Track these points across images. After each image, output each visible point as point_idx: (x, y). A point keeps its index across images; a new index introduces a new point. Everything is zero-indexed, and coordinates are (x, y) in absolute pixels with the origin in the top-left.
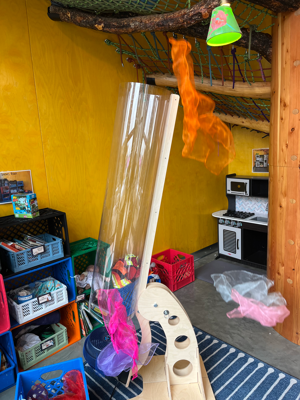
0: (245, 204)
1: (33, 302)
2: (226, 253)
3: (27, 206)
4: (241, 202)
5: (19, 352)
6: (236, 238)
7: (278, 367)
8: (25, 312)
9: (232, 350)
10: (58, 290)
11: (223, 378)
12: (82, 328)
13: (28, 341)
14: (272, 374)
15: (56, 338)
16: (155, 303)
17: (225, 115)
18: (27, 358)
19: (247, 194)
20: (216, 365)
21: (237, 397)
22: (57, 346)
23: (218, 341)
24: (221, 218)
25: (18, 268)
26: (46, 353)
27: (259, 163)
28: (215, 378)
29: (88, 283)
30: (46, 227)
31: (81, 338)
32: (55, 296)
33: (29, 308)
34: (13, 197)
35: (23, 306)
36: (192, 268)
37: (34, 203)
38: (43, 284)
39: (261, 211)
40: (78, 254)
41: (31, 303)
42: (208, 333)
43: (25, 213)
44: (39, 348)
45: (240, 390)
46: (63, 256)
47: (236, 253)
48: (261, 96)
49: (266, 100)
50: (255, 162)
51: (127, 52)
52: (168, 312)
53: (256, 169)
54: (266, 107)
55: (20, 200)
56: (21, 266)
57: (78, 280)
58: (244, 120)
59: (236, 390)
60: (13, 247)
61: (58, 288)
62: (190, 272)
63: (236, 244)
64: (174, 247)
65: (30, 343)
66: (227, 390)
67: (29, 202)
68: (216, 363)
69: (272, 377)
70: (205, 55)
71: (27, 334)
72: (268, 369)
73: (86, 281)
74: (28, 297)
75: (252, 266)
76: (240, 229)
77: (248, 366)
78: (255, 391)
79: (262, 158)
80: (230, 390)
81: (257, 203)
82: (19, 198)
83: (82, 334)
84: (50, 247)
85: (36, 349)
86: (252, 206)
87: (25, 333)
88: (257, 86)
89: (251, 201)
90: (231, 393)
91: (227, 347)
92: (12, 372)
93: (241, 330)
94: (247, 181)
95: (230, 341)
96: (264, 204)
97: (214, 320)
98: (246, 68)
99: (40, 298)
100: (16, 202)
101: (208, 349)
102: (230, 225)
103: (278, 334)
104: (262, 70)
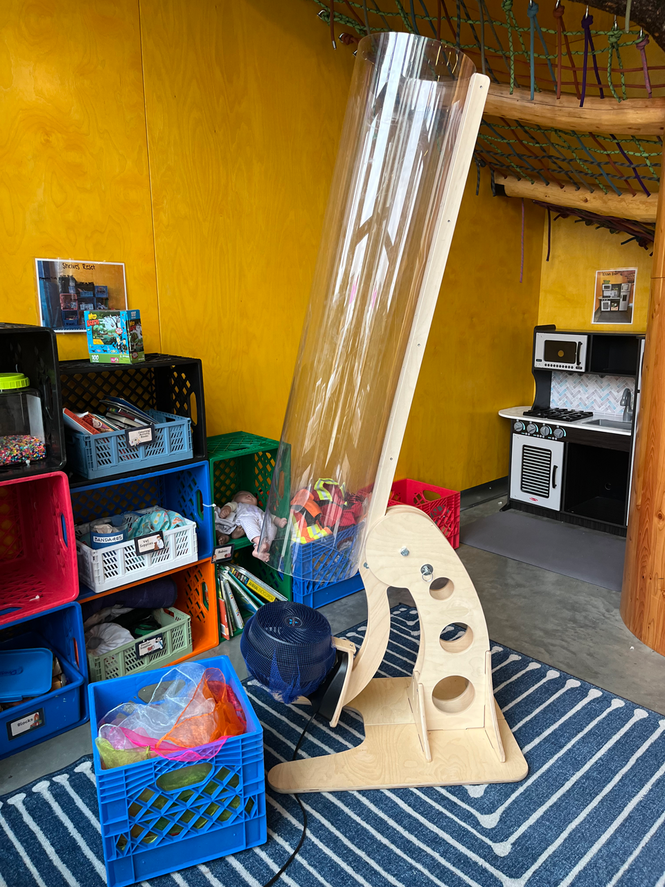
0: (572, 394)
1: (125, 548)
2: (526, 498)
3: (119, 335)
4: (564, 387)
5: (90, 656)
6: (550, 464)
7: (656, 709)
8: (107, 568)
9: (552, 674)
10: (178, 529)
11: (538, 723)
12: (223, 621)
13: (107, 638)
14: (643, 720)
15: (168, 636)
16: (404, 547)
17: (545, 185)
18: (107, 670)
19: (581, 368)
20: (519, 699)
21: (571, 759)
22: (169, 654)
23: (520, 658)
24: (520, 421)
25: (99, 471)
26: (145, 665)
27: (609, 302)
28: (519, 722)
29: (239, 524)
30: (152, 397)
31: (220, 643)
32: (171, 540)
33: (116, 560)
34: (89, 316)
35: (104, 554)
36: (455, 518)
37: (135, 331)
38: (142, 519)
39: (607, 409)
40: (221, 456)
41: (121, 549)
42: (497, 643)
43: (114, 351)
44: (132, 652)
45: (578, 747)
46: (191, 456)
47: (548, 497)
48: (639, 129)
49: (648, 141)
50: (601, 300)
51: (344, 17)
52: (430, 568)
53: (601, 315)
54: (647, 158)
55: (105, 323)
56: (103, 466)
57: (217, 517)
58: (588, 195)
59: (569, 746)
60: (88, 422)
61: (178, 526)
62: (450, 529)
63: (549, 478)
64: (414, 477)
65: (111, 642)
66: (547, 745)
67: (125, 327)
68: (519, 696)
69: (645, 726)
70: (521, 30)
71: (105, 624)
72: (635, 711)
73: (234, 520)
74: (116, 537)
75: (582, 526)
76: (563, 443)
77: (589, 703)
78: (609, 750)
79: (616, 292)
80: (555, 745)
81: (599, 391)
82: (103, 317)
83: (221, 636)
84: (165, 433)
85: (127, 654)
86: (588, 398)
87: (100, 623)
88: (633, 108)
89: (587, 386)
90: (556, 752)
91: (541, 668)
92: (76, 694)
93: (569, 640)
94: (583, 339)
95: (546, 658)
96: (615, 394)
97: (507, 620)
98: (611, 61)
99: (140, 542)
100: (95, 327)
101: (499, 670)
102: (540, 434)
103: (648, 650)
104: (646, 68)
